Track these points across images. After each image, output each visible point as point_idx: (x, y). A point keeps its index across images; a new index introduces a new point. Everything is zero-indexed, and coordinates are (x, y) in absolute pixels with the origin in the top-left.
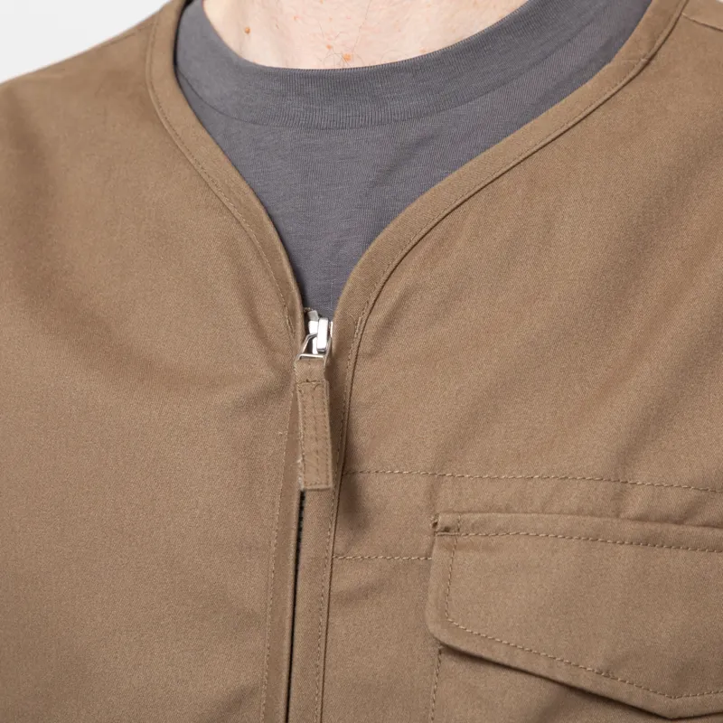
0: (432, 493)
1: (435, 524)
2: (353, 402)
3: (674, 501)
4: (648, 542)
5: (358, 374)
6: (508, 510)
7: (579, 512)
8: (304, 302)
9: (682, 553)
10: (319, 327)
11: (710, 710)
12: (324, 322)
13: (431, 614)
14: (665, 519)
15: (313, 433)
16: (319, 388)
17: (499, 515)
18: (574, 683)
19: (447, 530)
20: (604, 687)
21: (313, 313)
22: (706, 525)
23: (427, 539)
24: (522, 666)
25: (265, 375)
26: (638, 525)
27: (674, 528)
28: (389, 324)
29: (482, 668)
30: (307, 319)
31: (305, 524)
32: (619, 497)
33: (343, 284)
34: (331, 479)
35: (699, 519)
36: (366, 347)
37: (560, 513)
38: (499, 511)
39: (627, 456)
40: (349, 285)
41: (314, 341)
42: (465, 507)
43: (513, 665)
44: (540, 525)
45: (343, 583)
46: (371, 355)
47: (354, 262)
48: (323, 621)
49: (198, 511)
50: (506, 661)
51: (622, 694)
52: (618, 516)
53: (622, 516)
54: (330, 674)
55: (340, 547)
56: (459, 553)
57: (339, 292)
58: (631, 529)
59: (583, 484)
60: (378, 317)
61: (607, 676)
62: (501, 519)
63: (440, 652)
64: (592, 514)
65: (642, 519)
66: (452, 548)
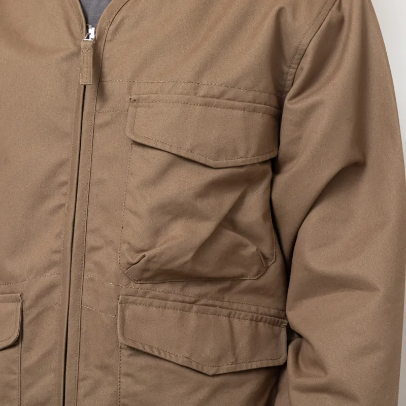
0: (130, 88)
1: (131, 99)
2: (103, 57)
3: (216, 91)
4: (206, 105)
5: (105, 47)
6: (156, 93)
7: (182, 93)
8: (87, 22)
9: (219, 109)
10: (92, 31)
11: (229, 166)
12: (93, 29)
13: (128, 129)
14: (213, 97)
15: (86, 65)
16: (89, 50)
17: (154, 95)
18: (179, 154)
19: (135, 101)
20: (190, 156)
21: (90, 26)
22: (228, 99)
23: (128, 104)
24: (160, 148)
25: (73, 48)
26: (203, 99)
27: (216, 100)
28: (117, 29)
29: (146, 149)
30: (87, 28)
31: (85, 100)
32: (196, 89)
33: (100, 16)
34: (91, 81)
35: (226, 97)
36: (109, 38)
37: (175, 94)
38: (154, 94)
39: (199, 74)
40: (102, 16)
41: (90, 36)
42: (141, 93)
43: (157, 147)
44: (168, 98)
45: (99, 121)
46: (111, 40)
47: (104, 8)
48: (92, 134)
49: (48, 97)
50: (154, 146)
51: (196, 158)
52: (196, 95)
53: (197, 95)
54: (94, 153)
55: (98, 108)
56: (138, 108)
57: (99, 18)
58: (200, 100)
59: (183, 84)
60: (113, 27)
61: (191, 152)
62: (154, 96)
63: (132, 144)
64: (186, 94)
65: (204, 96)
66: (136, 107)
